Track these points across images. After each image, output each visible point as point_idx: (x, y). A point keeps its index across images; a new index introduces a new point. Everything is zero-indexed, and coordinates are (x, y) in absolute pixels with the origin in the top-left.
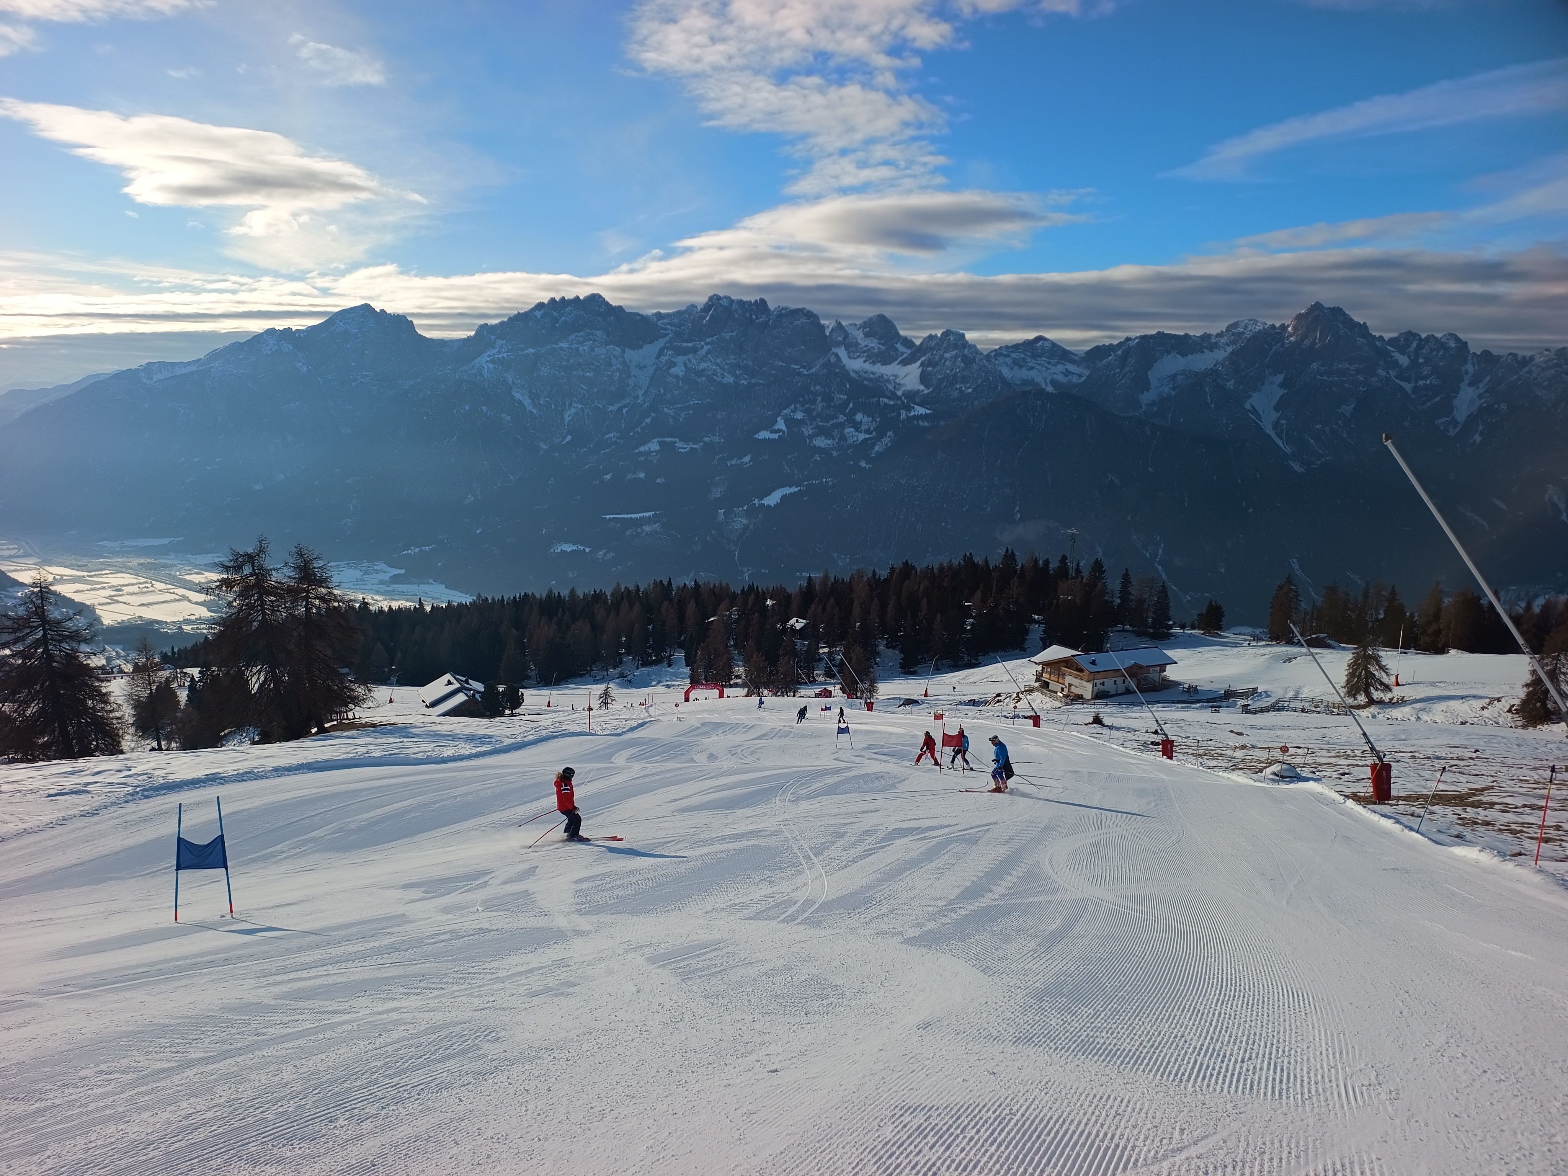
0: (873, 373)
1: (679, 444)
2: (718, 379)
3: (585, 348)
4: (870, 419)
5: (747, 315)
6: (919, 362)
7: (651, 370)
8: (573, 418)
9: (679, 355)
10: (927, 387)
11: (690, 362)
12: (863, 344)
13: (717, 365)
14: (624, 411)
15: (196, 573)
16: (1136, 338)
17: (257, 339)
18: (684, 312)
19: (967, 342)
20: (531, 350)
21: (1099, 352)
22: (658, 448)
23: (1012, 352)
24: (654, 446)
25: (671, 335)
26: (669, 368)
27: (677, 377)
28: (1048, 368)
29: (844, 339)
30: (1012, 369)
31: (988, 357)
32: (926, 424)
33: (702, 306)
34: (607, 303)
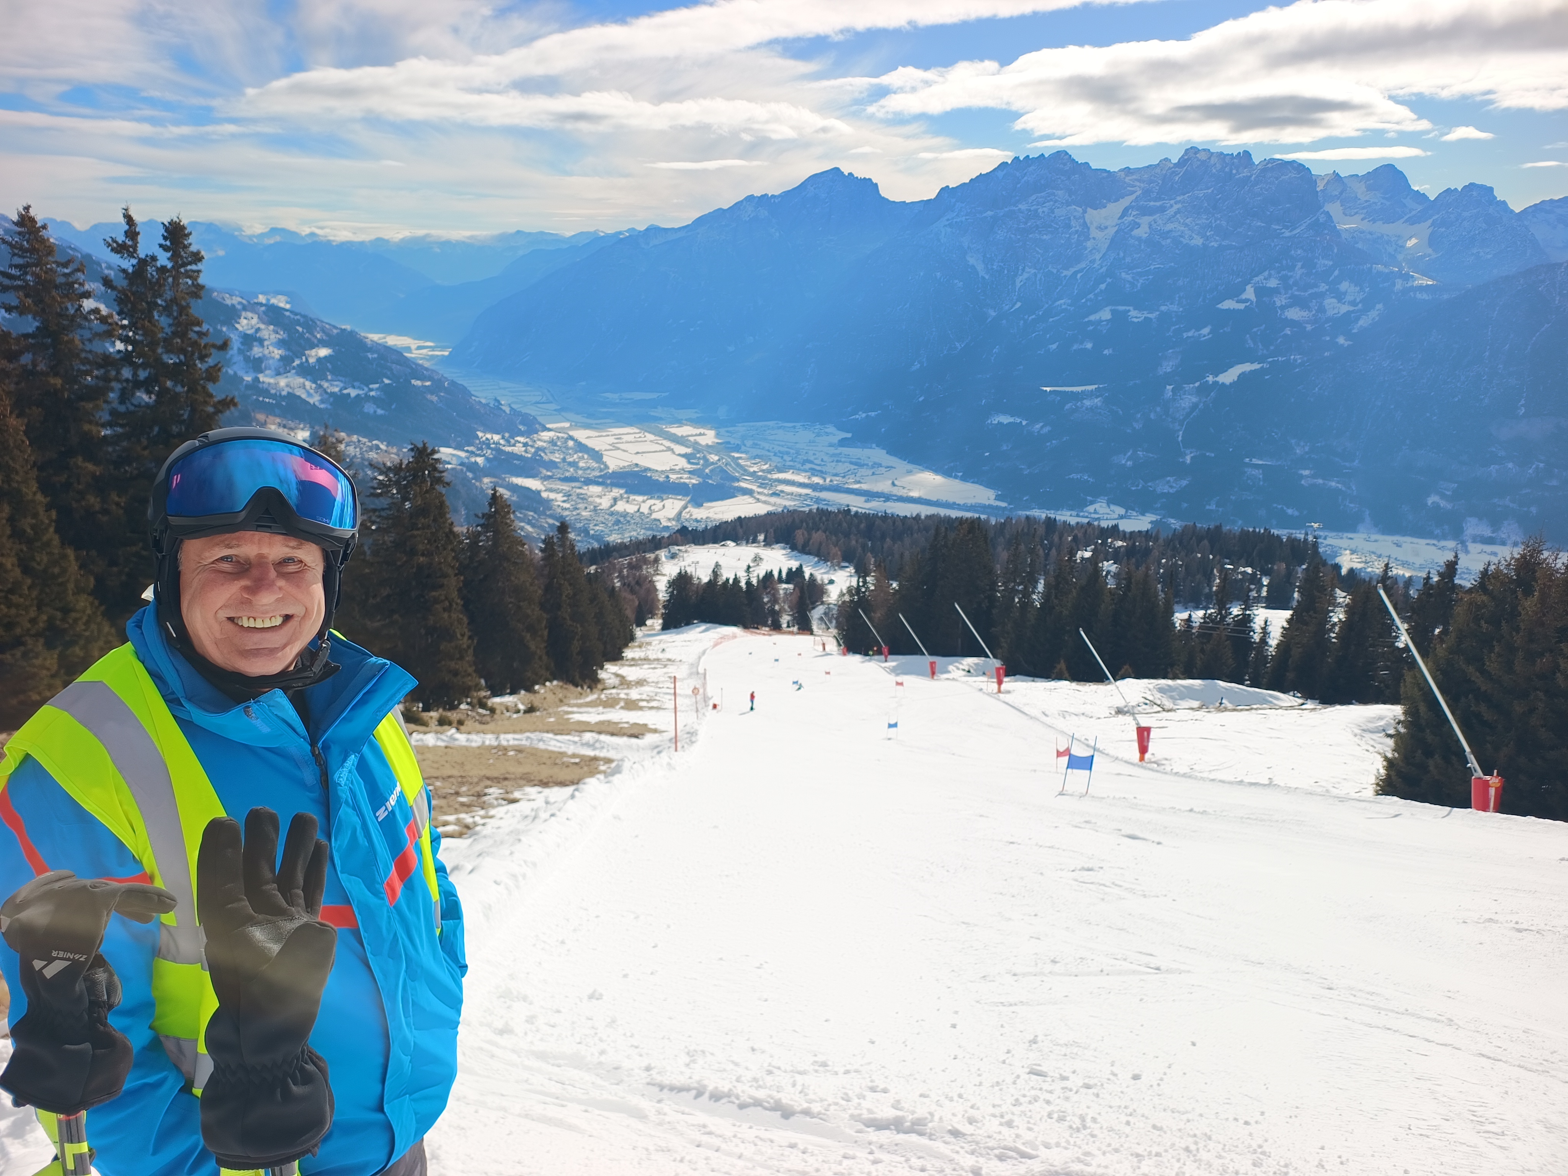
1: (1133, 313)
2: (1185, 241)
7: (1112, 231)
8: (1025, 283)
9: (1145, 215)
11: (1155, 222)
12: (1364, 199)
13: (1186, 225)
14: (1079, 276)
15: (678, 427)
17: (738, 206)
18: (1155, 167)
19: (1496, 198)
20: (990, 213)
22: (1109, 317)
24: (1105, 314)
25: (1138, 193)
26: (1132, 230)
27: (1139, 239)
31: (1519, 216)
32: (1425, 296)
33: (1176, 161)
34: (1073, 160)
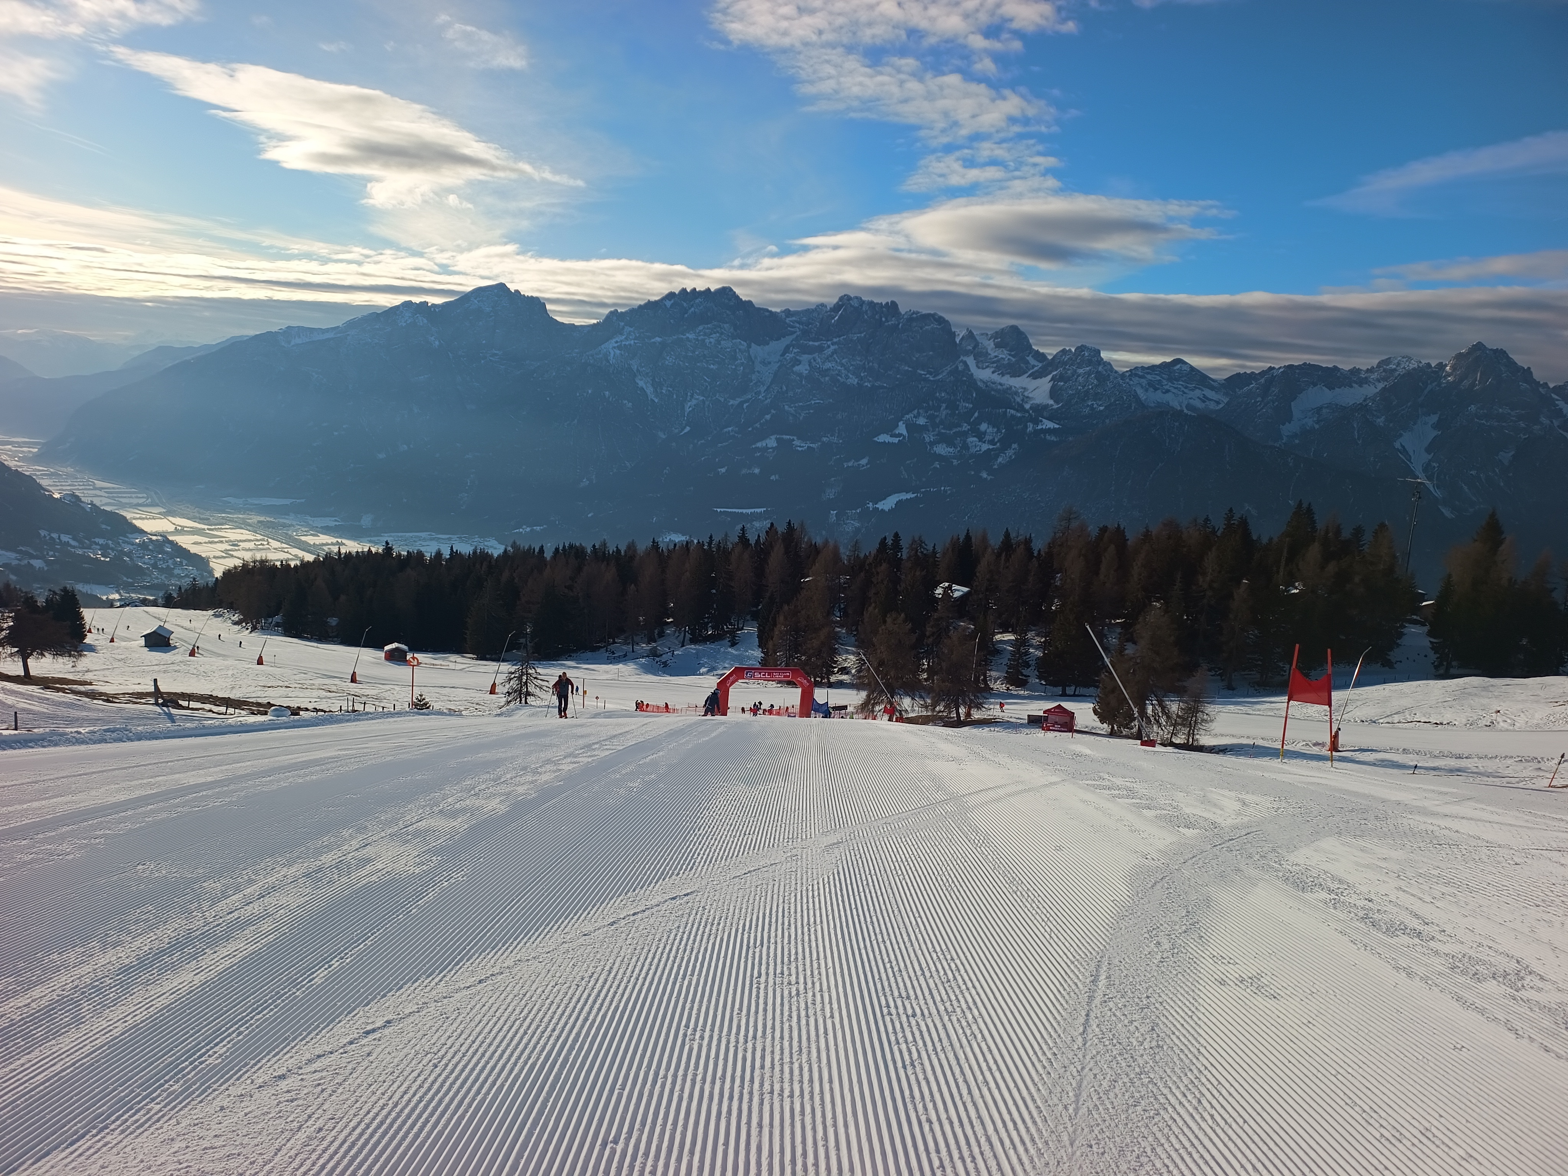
0: (1001, 384)
1: (797, 442)
2: (842, 380)
3: (712, 340)
4: (995, 430)
5: (877, 317)
6: (1050, 377)
7: (775, 367)
8: (693, 409)
9: (804, 354)
10: (1057, 402)
11: (815, 361)
12: (993, 355)
13: (842, 365)
14: (745, 406)
15: (312, 535)
16: (1280, 368)
18: (813, 311)
19: (1102, 359)
20: (658, 339)
21: (1238, 380)
22: (775, 445)
23: (1148, 373)
24: (771, 442)
25: (798, 333)
26: (793, 366)
27: (800, 375)
28: (1184, 393)
29: (974, 348)
30: (1147, 390)
31: (1123, 375)
32: (1053, 438)
33: (832, 306)
34: (738, 297)
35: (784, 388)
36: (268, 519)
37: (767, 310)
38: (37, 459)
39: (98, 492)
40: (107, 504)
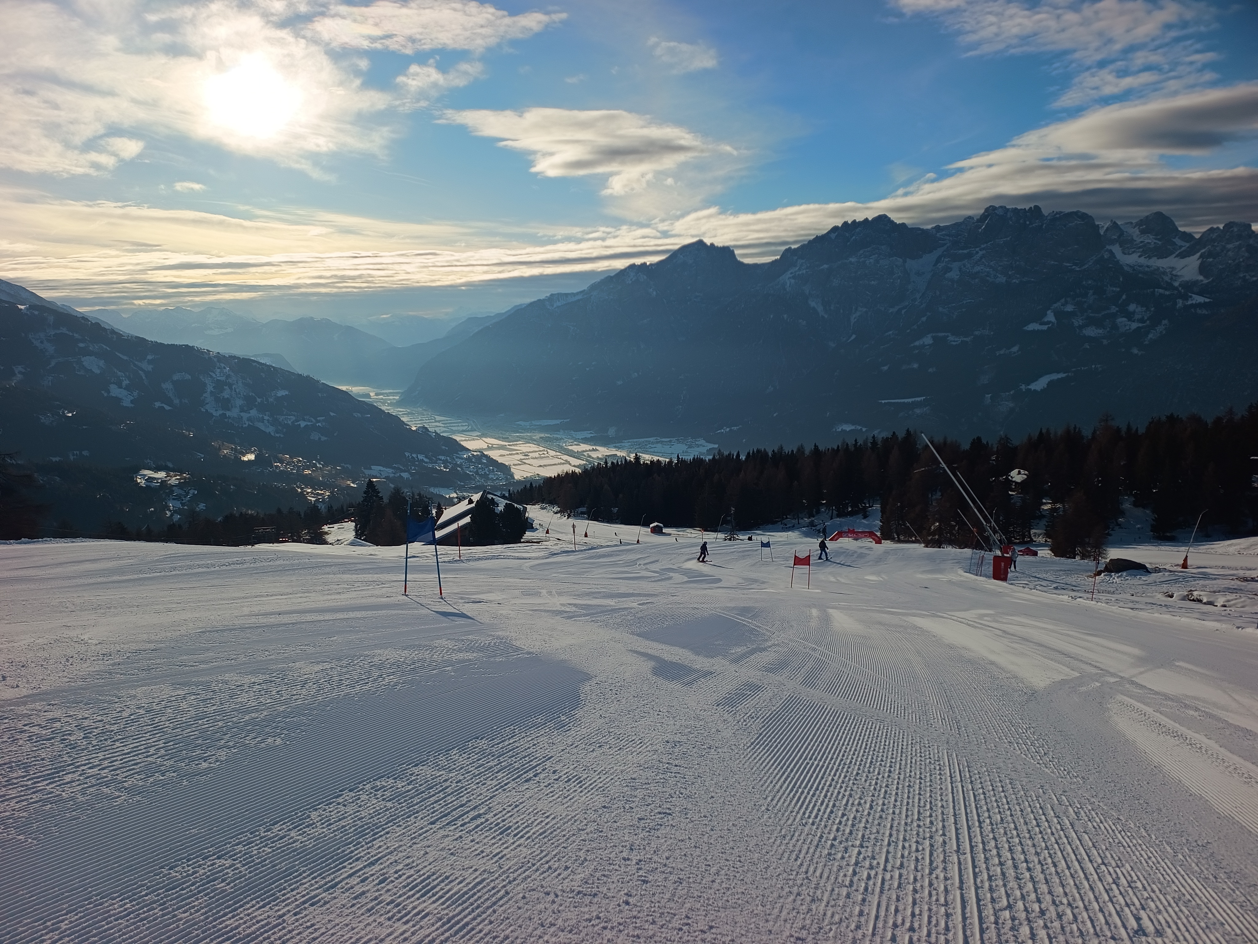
0: (1148, 266)
1: (951, 338)
2: (991, 280)
3: (871, 261)
4: (1144, 309)
5: (1021, 221)
6: (1198, 254)
7: (929, 276)
8: (858, 320)
9: (955, 261)
10: (1206, 277)
11: (965, 266)
12: (1139, 240)
13: (991, 267)
14: (903, 312)
17: (622, 273)
18: (961, 223)
19: (1253, 231)
20: (826, 266)
22: (931, 342)
24: (928, 340)
25: (948, 245)
26: (945, 273)
27: (952, 280)
29: (1119, 237)
32: (1205, 312)
33: (979, 217)
34: (893, 222)
35: (938, 293)
36: (547, 435)
37: (919, 229)
38: (399, 404)
39: (437, 424)
40: (444, 432)
